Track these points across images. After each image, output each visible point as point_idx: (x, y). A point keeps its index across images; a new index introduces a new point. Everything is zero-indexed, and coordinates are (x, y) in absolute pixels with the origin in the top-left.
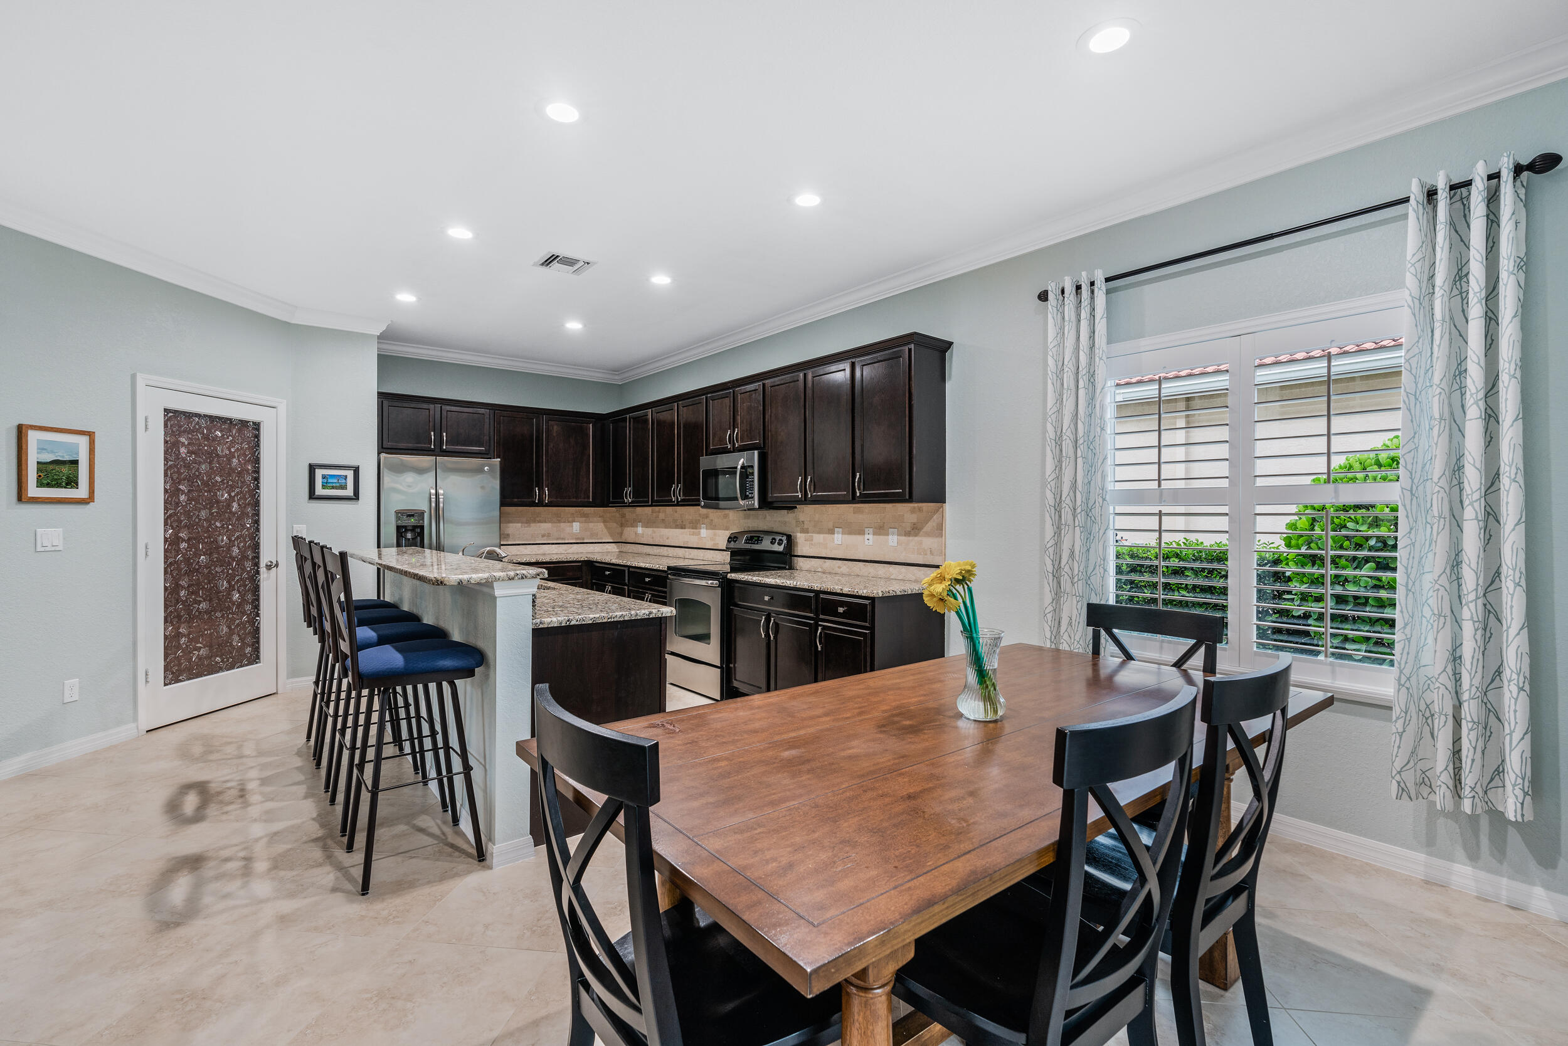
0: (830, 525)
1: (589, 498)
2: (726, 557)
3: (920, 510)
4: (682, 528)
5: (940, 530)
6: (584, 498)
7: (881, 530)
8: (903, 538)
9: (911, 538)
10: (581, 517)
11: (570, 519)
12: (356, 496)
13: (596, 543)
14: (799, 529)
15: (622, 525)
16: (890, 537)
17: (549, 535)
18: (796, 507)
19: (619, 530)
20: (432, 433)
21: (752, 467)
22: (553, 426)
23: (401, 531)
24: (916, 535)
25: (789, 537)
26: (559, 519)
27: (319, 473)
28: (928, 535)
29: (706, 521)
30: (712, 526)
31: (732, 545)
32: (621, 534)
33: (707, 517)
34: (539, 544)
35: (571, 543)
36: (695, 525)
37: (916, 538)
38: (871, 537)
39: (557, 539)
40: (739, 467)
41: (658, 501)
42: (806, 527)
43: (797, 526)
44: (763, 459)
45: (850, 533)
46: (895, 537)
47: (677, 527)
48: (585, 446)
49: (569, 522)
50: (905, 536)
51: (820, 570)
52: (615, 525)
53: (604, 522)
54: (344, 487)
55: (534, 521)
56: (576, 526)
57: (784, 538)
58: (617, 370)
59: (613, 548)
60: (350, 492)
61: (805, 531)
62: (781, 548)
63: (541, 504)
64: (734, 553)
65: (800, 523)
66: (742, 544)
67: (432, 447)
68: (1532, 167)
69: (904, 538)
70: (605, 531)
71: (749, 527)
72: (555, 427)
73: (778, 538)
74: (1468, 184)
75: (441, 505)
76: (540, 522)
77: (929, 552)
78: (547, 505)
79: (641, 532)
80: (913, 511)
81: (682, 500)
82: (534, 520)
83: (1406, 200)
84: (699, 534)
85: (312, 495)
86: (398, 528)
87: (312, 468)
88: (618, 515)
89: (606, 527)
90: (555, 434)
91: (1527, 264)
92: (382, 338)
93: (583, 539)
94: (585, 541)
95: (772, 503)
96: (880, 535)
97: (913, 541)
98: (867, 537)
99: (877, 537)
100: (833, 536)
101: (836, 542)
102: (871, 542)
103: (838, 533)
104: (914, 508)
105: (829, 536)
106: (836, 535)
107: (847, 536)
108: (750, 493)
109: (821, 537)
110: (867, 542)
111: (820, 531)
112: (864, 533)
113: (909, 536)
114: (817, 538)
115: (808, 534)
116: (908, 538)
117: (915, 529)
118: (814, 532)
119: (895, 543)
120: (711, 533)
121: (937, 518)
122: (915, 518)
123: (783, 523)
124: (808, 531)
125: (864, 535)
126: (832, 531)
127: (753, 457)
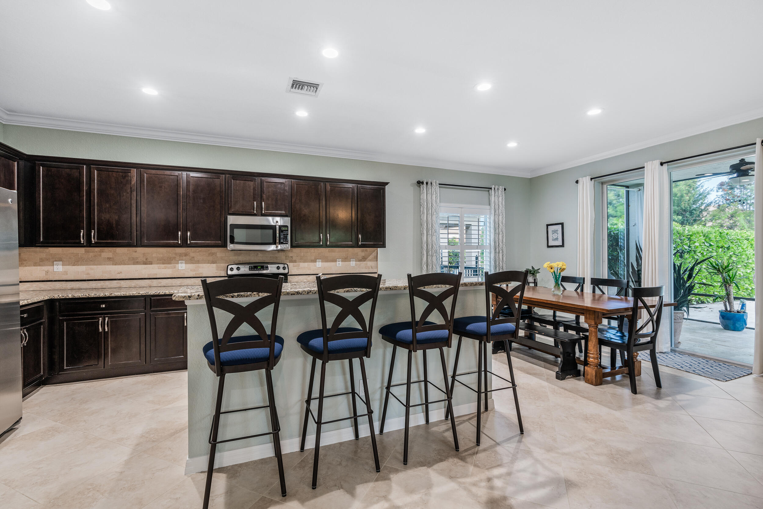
0: (313, 258)
3: (366, 251)
5: (376, 258)
7: (346, 259)
8: (358, 263)
9: (362, 262)
14: (288, 261)
16: (351, 262)
21: (287, 227)
24: (364, 261)
28: (370, 260)
29: (184, 258)
31: (235, 272)
33: (187, 255)
38: (340, 263)
40: (278, 226)
42: (293, 259)
43: (286, 259)
44: (293, 221)
45: (327, 261)
46: (354, 262)
50: (359, 261)
57: (286, 266)
61: (291, 261)
62: (286, 272)
65: (289, 257)
66: (246, 271)
69: (358, 262)
73: (281, 266)
77: (371, 268)
80: (362, 251)
81: (193, 243)
96: (345, 262)
97: (363, 264)
98: (338, 263)
99: (344, 262)
100: (315, 263)
101: (317, 266)
102: (340, 265)
103: (319, 262)
104: (363, 250)
105: (312, 264)
106: (317, 263)
107: (324, 263)
108: (284, 241)
109: (306, 264)
110: (338, 265)
111: (305, 261)
112: (336, 261)
113: (361, 261)
114: (302, 265)
115: (295, 263)
116: (361, 262)
117: (364, 259)
118: (300, 262)
119: (354, 265)
120: (191, 266)
121: (374, 254)
122: (363, 254)
123: (277, 257)
124: (295, 262)
125: (335, 262)
126: (314, 261)
127: (286, 221)
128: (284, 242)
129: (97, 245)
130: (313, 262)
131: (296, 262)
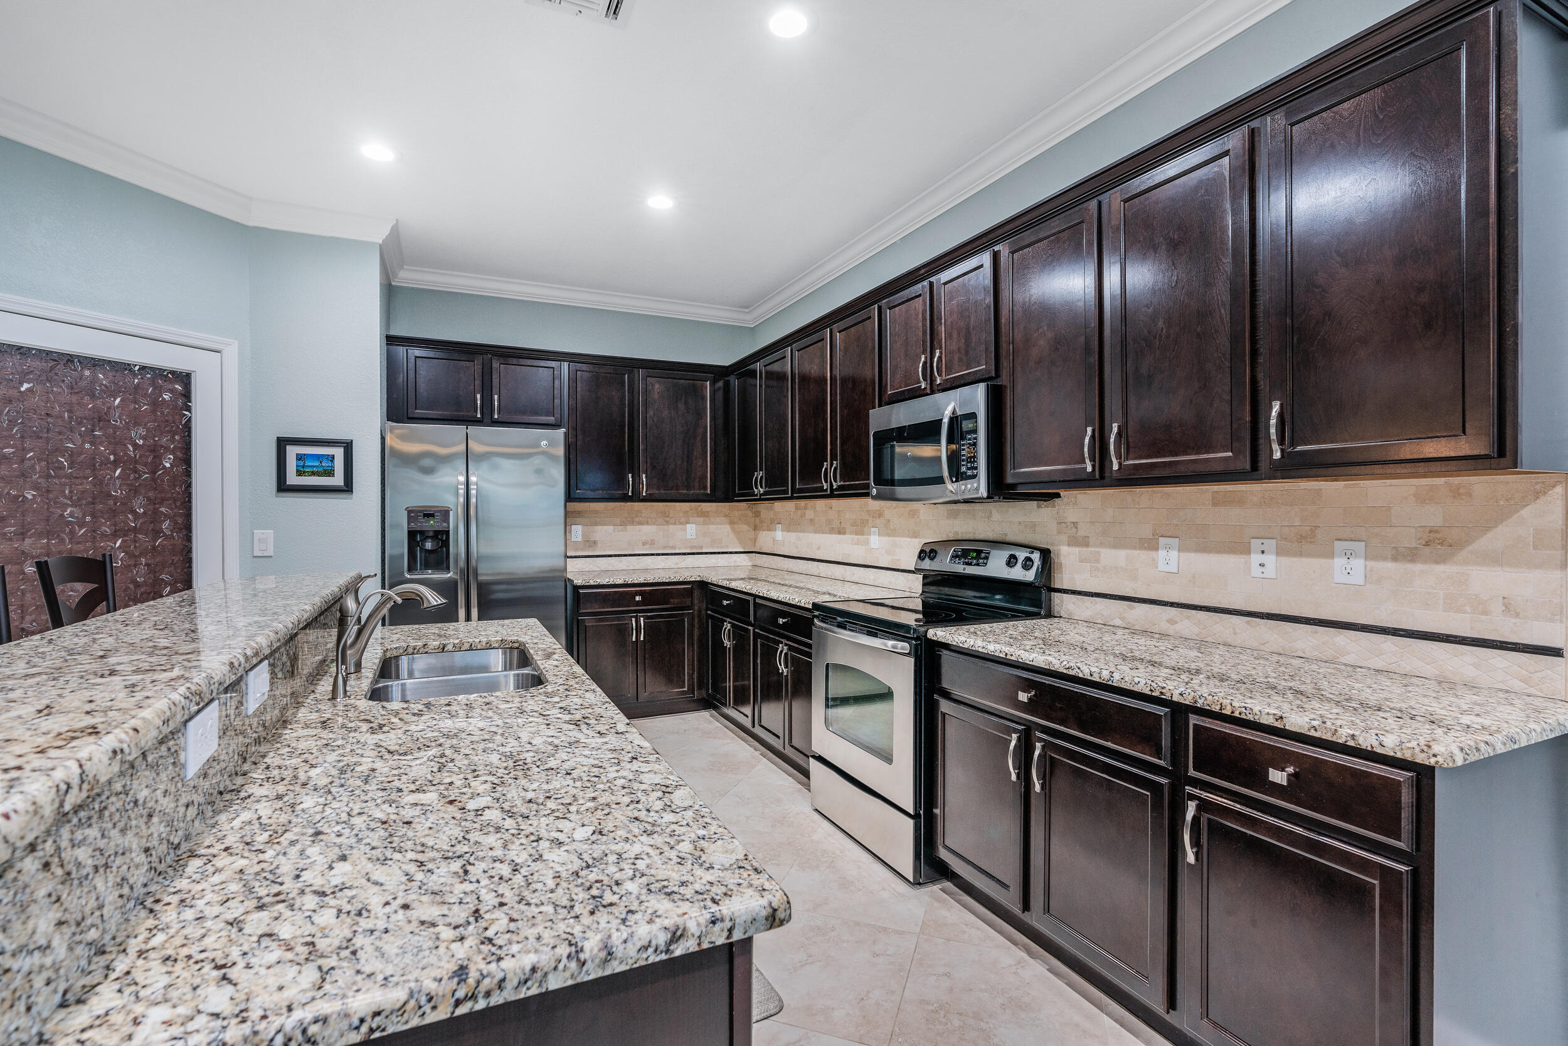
0: (1148, 530)
1: (705, 488)
2: (915, 584)
3: (1456, 493)
4: (840, 533)
6: (700, 489)
7: (1305, 543)
8: (1388, 567)
9: (1418, 567)
10: (698, 516)
11: (683, 520)
12: (348, 487)
13: (719, 553)
14: (1064, 538)
15: (755, 528)
16: (1339, 562)
17: (652, 543)
18: (1058, 496)
19: (752, 534)
20: (478, 396)
21: (972, 416)
22: (653, 385)
23: (414, 537)
24: (1441, 560)
25: (1046, 554)
26: (666, 520)
27: (292, 451)
28: (1492, 559)
29: (878, 521)
30: (889, 531)
31: (927, 564)
32: (755, 540)
33: (880, 515)
34: (639, 555)
35: (684, 554)
36: (860, 528)
37: (1440, 568)
38: (1270, 559)
39: (665, 548)
40: (946, 420)
41: (801, 491)
42: (1081, 533)
43: (1059, 532)
44: (996, 400)
45: (1204, 549)
46: (1358, 564)
47: (832, 531)
48: (700, 414)
49: (681, 523)
50: (1395, 559)
51: (1118, 622)
52: (746, 526)
53: (731, 523)
54: (330, 473)
55: (632, 523)
56: (691, 530)
57: (1036, 556)
58: (746, 306)
59: (744, 560)
60: (338, 480)
61: (1074, 542)
62: (1030, 576)
63: (636, 498)
64: (932, 580)
65: (1062, 524)
66: (945, 563)
67: (479, 416)
69: (1390, 565)
70: (732, 535)
71: (957, 533)
72: (657, 386)
73: (1022, 555)
75: (473, 500)
76: (640, 523)
77: (1497, 608)
78: (645, 500)
79: (779, 538)
80: (1422, 499)
81: (840, 488)
82: (631, 521)
84: (867, 543)
85: (282, 487)
86: (412, 534)
87: (282, 443)
88: (750, 514)
89: (733, 530)
90: (656, 396)
92: (384, 252)
93: (702, 547)
94: (704, 551)
95: (1013, 486)
96: (1301, 555)
97: (1429, 573)
98: (1256, 558)
99: (1294, 559)
100: (1153, 554)
101: (1162, 567)
102: (1270, 571)
103: (1168, 548)
104: (1432, 488)
105: (1144, 554)
106: (1162, 553)
107: (1193, 554)
108: (968, 469)
109: (1120, 555)
110: (1256, 571)
111: (1119, 542)
112: (1247, 550)
113: (1412, 561)
114: (1109, 557)
115: (1084, 549)
116: (1409, 566)
117: (1438, 544)
118: (1102, 545)
119: (1358, 578)
120: (886, 542)
122: (1432, 515)
123: (1034, 525)
124: (1084, 542)
125: (1245, 554)
126: (1151, 544)
127: (976, 398)
128: (969, 473)
130: (1145, 548)
131: (1087, 545)
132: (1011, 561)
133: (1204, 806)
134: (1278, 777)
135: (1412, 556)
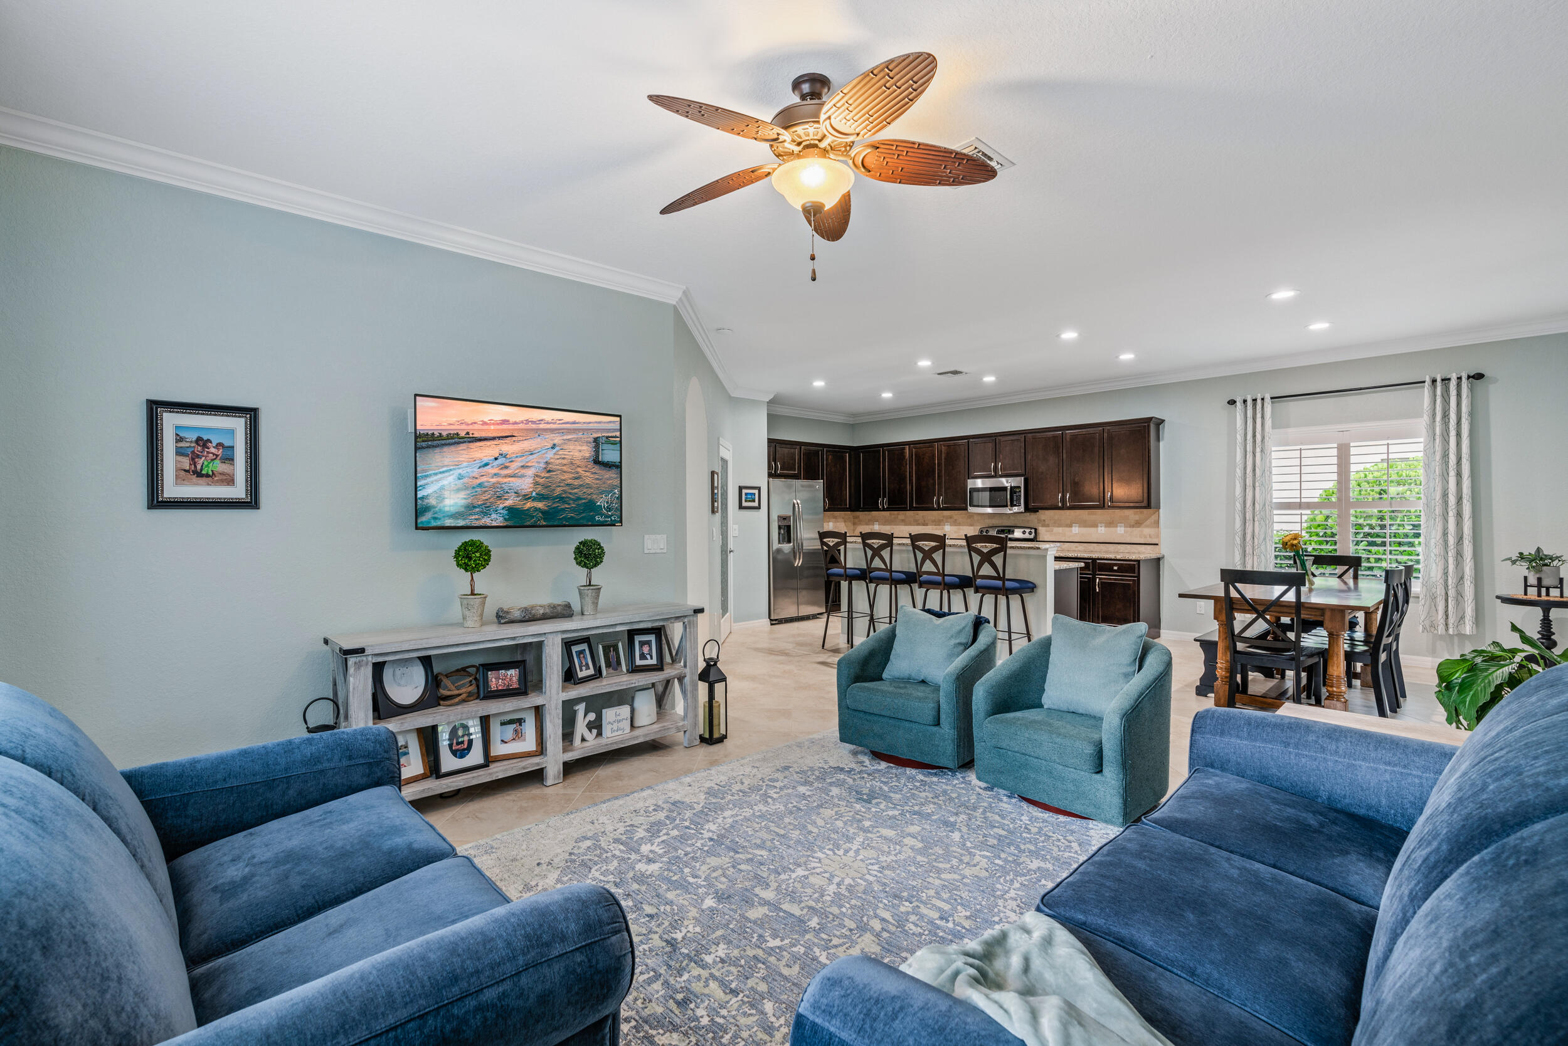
0: (1068, 522)
3: (1141, 513)
4: (924, 525)
5: (1157, 523)
7: (1111, 524)
10: (835, 518)
12: (759, 506)
14: (1040, 525)
15: (854, 524)
16: (1119, 527)
18: (1042, 511)
21: (1019, 487)
24: (1138, 527)
25: (1036, 530)
27: (743, 491)
28: (1147, 526)
29: (950, 520)
30: (958, 522)
32: (855, 530)
33: (951, 518)
36: (938, 523)
37: (1138, 529)
38: (1103, 529)
40: (1009, 487)
42: (1048, 523)
43: (1038, 523)
44: (1026, 481)
45: (1085, 526)
46: (1123, 529)
47: (917, 524)
49: (829, 522)
50: (1130, 527)
52: (850, 524)
53: (846, 521)
54: (754, 501)
56: (831, 525)
57: (1033, 531)
60: (756, 503)
61: (1044, 526)
62: (1032, 536)
65: (1039, 521)
68: (1473, 377)
69: (1129, 529)
72: (830, 456)
73: (1028, 531)
74: (1449, 379)
75: (800, 511)
77: (1148, 536)
80: (1134, 516)
81: (942, 507)
83: (1424, 382)
84: (943, 529)
85: (741, 506)
87: (741, 487)
89: (847, 525)
90: (830, 461)
91: (1472, 414)
92: (771, 403)
95: (1031, 509)
96: (1110, 527)
97: (1136, 530)
98: (1099, 528)
99: (1108, 528)
100: (1071, 528)
101: (1073, 532)
102: (1103, 532)
103: (1075, 526)
104: (1137, 512)
105: (1067, 529)
106: (1073, 528)
107: (1082, 528)
109: (1060, 530)
110: (1099, 532)
111: (1060, 526)
112: (1097, 526)
113: (1133, 528)
114: (1056, 530)
115: (1047, 528)
117: (1138, 524)
118: (1054, 526)
119: (1122, 532)
120: (955, 528)
121: (1154, 518)
122: (1137, 517)
124: (1048, 526)
126: (1070, 526)
127: (1019, 482)
128: (1017, 504)
129: (888, 509)
130: (1067, 527)
132: (1024, 533)
133: (1100, 579)
134: (1115, 568)
135: (1133, 526)
